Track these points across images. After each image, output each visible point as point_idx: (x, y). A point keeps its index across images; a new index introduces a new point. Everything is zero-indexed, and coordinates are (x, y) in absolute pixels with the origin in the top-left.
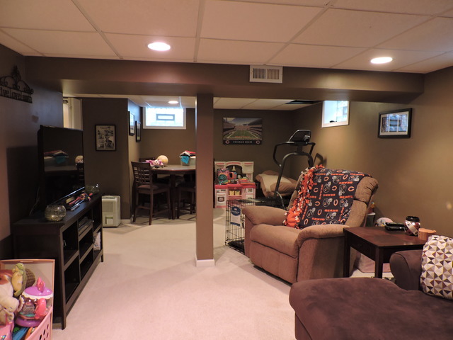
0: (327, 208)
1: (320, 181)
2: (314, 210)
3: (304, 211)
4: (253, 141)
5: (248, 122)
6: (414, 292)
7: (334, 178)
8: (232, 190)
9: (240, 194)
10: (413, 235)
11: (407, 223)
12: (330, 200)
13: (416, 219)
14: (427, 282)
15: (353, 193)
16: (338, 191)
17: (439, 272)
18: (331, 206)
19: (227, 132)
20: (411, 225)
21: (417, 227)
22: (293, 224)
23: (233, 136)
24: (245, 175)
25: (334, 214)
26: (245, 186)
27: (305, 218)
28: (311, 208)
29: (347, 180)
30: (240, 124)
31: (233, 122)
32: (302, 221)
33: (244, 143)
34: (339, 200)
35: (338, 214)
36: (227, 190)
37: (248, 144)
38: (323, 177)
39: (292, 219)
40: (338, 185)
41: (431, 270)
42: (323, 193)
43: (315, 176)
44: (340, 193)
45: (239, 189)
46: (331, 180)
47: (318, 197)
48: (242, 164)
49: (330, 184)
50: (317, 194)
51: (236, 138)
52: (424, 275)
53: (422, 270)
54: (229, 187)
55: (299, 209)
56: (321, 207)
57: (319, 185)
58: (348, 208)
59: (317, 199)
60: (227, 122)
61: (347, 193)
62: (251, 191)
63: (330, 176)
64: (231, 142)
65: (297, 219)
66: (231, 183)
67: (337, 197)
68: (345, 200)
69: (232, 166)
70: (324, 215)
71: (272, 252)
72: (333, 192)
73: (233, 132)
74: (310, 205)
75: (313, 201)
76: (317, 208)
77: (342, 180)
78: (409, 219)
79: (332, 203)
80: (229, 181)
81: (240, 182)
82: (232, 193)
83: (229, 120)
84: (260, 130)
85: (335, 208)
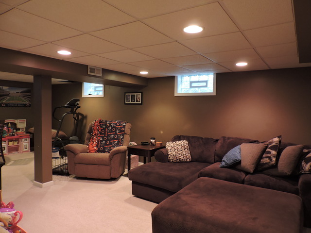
0: (112, 140)
1: (104, 127)
2: (104, 142)
3: (98, 143)
4: (24, 104)
5: (20, 90)
6: (168, 163)
7: (112, 124)
8: (11, 141)
9: (18, 143)
10: (154, 145)
11: (151, 140)
12: (113, 136)
13: (154, 139)
14: (171, 158)
15: (124, 131)
16: (116, 131)
17: (174, 153)
18: (114, 139)
19: (3, 97)
20: (153, 141)
21: (155, 141)
22: (94, 151)
23: (8, 100)
24: (19, 129)
25: (116, 142)
26: (22, 137)
27: (100, 146)
28: (102, 141)
29: (120, 125)
30: (14, 92)
31: (8, 90)
32: (99, 149)
33: (17, 106)
34: (117, 135)
35: (118, 142)
36: (7, 141)
37: (20, 106)
38: (105, 125)
39: (93, 149)
40: (115, 128)
41: (172, 153)
42: (107, 133)
43: (100, 124)
44: (117, 132)
45: (17, 140)
46: (110, 125)
47: (105, 135)
48: (16, 121)
49: (110, 128)
50: (105, 134)
51: (11, 102)
52: (170, 156)
53: (168, 155)
54: (9, 139)
55: (95, 143)
56: (108, 140)
57: (104, 129)
58: (123, 138)
59: (105, 136)
60: (3, 90)
61: (121, 131)
62: (26, 140)
63: (110, 124)
64: (7, 105)
65: (95, 148)
66: (9, 136)
67: (116, 134)
68: (120, 135)
69: (8, 123)
70: (111, 143)
71: (93, 166)
72: (113, 132)
73: (8, 98)
74: (101, 139)
75: (103, 137)
76: (106, 141)
77: (117, 125)
78: (152, 139)
79: (114, 137)
80: (8, 135)
81: (17, 135)
82: (11, 144)
83: (5, 88)
84: (30, 97)
85: (116, 139)
